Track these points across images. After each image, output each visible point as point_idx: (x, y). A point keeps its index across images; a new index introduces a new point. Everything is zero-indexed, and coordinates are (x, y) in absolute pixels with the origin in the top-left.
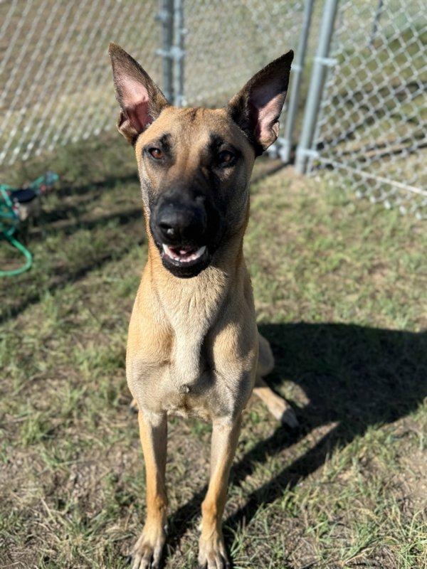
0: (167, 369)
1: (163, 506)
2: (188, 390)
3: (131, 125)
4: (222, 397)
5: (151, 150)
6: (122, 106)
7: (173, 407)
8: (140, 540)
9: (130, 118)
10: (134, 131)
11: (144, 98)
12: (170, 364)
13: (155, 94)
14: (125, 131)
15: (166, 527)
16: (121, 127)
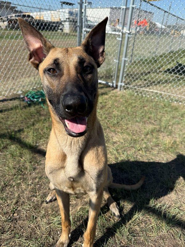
0: (63, 171)
1: (68, 226)
2: (72, 180)
3: (35, 59)
4: (89, 183)
5: (49, 70)
6: (29, 50)
7: (66, 188)
8: (59, 241)
9: (34, 56)
10: (37, 62)
11: (41, 45)
12: (64, 168)
13: (45, 42)
14: (32, 62)
15: (70, 235)
16: (30, 61)
